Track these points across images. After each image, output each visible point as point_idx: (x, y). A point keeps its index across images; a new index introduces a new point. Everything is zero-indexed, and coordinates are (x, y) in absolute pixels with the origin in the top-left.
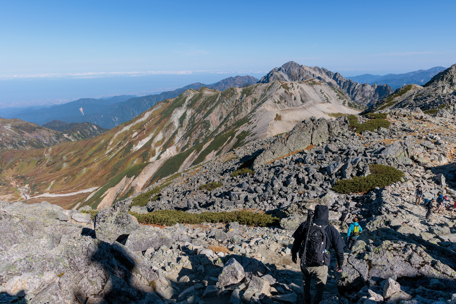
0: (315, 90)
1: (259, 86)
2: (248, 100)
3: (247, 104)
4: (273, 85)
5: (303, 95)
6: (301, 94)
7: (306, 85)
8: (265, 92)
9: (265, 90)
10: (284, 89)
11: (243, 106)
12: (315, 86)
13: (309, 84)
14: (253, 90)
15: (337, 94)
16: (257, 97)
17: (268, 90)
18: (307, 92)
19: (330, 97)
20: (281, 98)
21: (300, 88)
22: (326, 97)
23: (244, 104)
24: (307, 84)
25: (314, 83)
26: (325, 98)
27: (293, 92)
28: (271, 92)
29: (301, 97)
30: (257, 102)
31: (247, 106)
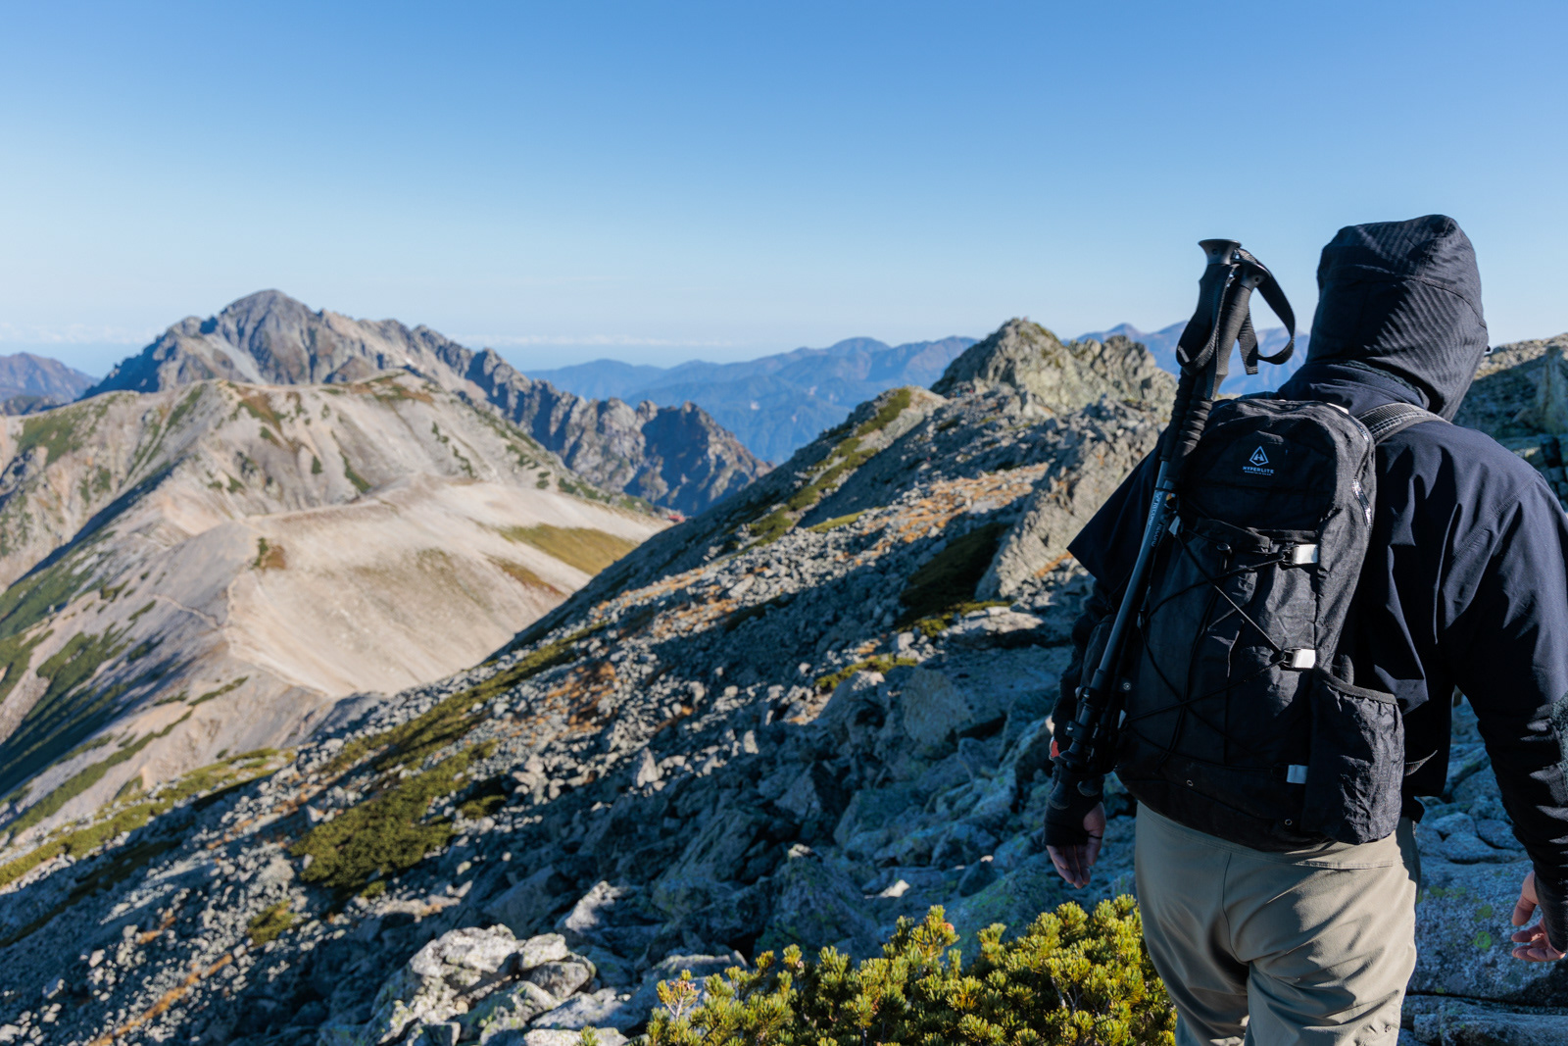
0: (410, 428)
1: (122, 406)
2: (60, 476)
3: (59, 497)
4: (199, 403)
5: (352, 450)
6: (345, 443)
7: (362, 405)
8: (155, 434)
9: (156, 427)
10: (257, 424)
11: (32, 508)
12: (406, 408)
13: (379, 398)
14: (85, 426)
15: (508, 443)
16: (111, 462)
17: (170, 424)
18: (374, 436)
19: (477, 456)
20: (245, 464)
21: (334, 415)
22: (463, 459)
23: (39, 501)
24: (366, 400)
25: (402, 393)
26: (456, 462)
27: (304, 437)
28: (187, 433)
29: (346, 461)
30: (114, 485)
31: (58, 509)
